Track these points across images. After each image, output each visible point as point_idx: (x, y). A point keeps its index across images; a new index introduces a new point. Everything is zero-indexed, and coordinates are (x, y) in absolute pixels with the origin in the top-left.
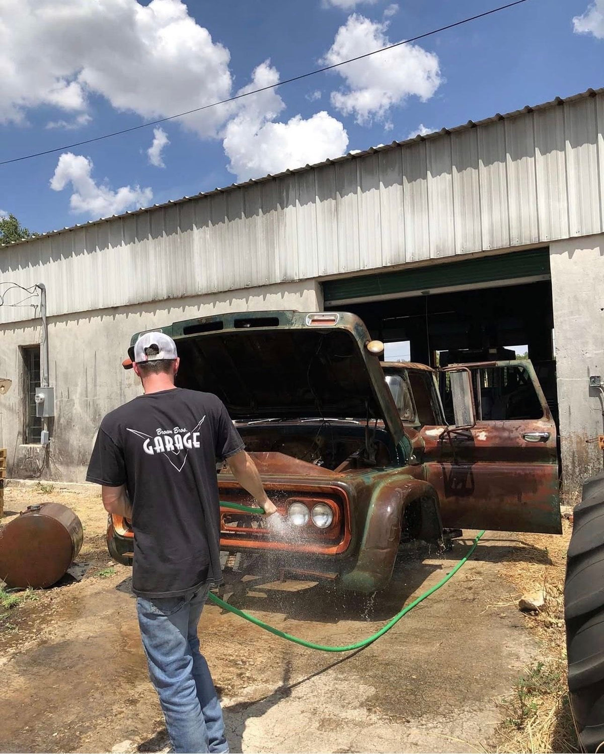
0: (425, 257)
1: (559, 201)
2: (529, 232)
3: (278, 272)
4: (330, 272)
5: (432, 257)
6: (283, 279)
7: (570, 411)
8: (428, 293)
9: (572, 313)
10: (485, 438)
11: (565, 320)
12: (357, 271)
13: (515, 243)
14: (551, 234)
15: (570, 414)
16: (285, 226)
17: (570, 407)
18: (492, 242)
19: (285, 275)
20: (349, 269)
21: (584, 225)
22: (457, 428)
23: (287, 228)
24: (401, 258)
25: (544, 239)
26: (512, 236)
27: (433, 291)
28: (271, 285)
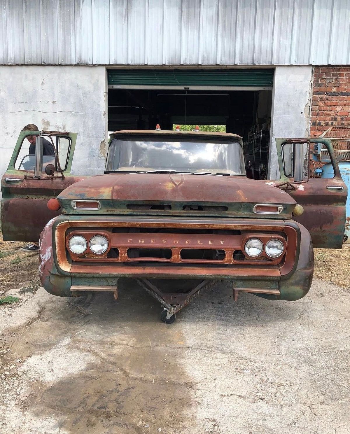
0: (195, 62)
1: (286, 39)
2: (265, 57)
3: (73, 56)
4: (119, 62)
5: (200, 63)
6: (78, 62)
7: (277, 173)
8: (188, 88)
9: (284, 113)
10: (303, 189)
11: (280, 117)
12: (142, 65)
13: (256, 63)
14: (278, 60)
15: (277, 175)
16: (81, 19)
17: (277, 170)
18: (241, 60)
19: (80, 59)
20: (135, 63)
21: (299, 58)
22: (295, 182)
23: (83, 21)
24: (177, 60)
25: (274, 63)
26: (255, 58)
27: (192, 88)
28: (66, 65)
